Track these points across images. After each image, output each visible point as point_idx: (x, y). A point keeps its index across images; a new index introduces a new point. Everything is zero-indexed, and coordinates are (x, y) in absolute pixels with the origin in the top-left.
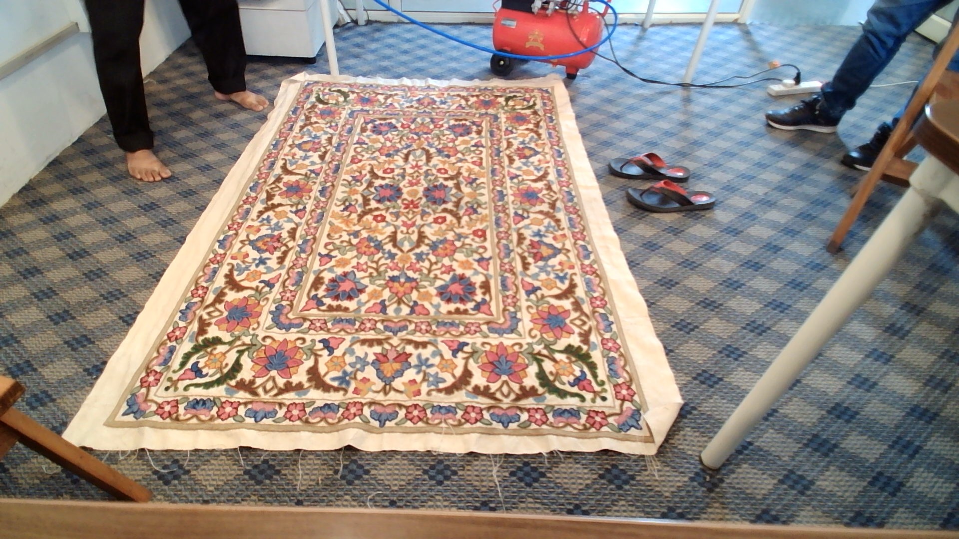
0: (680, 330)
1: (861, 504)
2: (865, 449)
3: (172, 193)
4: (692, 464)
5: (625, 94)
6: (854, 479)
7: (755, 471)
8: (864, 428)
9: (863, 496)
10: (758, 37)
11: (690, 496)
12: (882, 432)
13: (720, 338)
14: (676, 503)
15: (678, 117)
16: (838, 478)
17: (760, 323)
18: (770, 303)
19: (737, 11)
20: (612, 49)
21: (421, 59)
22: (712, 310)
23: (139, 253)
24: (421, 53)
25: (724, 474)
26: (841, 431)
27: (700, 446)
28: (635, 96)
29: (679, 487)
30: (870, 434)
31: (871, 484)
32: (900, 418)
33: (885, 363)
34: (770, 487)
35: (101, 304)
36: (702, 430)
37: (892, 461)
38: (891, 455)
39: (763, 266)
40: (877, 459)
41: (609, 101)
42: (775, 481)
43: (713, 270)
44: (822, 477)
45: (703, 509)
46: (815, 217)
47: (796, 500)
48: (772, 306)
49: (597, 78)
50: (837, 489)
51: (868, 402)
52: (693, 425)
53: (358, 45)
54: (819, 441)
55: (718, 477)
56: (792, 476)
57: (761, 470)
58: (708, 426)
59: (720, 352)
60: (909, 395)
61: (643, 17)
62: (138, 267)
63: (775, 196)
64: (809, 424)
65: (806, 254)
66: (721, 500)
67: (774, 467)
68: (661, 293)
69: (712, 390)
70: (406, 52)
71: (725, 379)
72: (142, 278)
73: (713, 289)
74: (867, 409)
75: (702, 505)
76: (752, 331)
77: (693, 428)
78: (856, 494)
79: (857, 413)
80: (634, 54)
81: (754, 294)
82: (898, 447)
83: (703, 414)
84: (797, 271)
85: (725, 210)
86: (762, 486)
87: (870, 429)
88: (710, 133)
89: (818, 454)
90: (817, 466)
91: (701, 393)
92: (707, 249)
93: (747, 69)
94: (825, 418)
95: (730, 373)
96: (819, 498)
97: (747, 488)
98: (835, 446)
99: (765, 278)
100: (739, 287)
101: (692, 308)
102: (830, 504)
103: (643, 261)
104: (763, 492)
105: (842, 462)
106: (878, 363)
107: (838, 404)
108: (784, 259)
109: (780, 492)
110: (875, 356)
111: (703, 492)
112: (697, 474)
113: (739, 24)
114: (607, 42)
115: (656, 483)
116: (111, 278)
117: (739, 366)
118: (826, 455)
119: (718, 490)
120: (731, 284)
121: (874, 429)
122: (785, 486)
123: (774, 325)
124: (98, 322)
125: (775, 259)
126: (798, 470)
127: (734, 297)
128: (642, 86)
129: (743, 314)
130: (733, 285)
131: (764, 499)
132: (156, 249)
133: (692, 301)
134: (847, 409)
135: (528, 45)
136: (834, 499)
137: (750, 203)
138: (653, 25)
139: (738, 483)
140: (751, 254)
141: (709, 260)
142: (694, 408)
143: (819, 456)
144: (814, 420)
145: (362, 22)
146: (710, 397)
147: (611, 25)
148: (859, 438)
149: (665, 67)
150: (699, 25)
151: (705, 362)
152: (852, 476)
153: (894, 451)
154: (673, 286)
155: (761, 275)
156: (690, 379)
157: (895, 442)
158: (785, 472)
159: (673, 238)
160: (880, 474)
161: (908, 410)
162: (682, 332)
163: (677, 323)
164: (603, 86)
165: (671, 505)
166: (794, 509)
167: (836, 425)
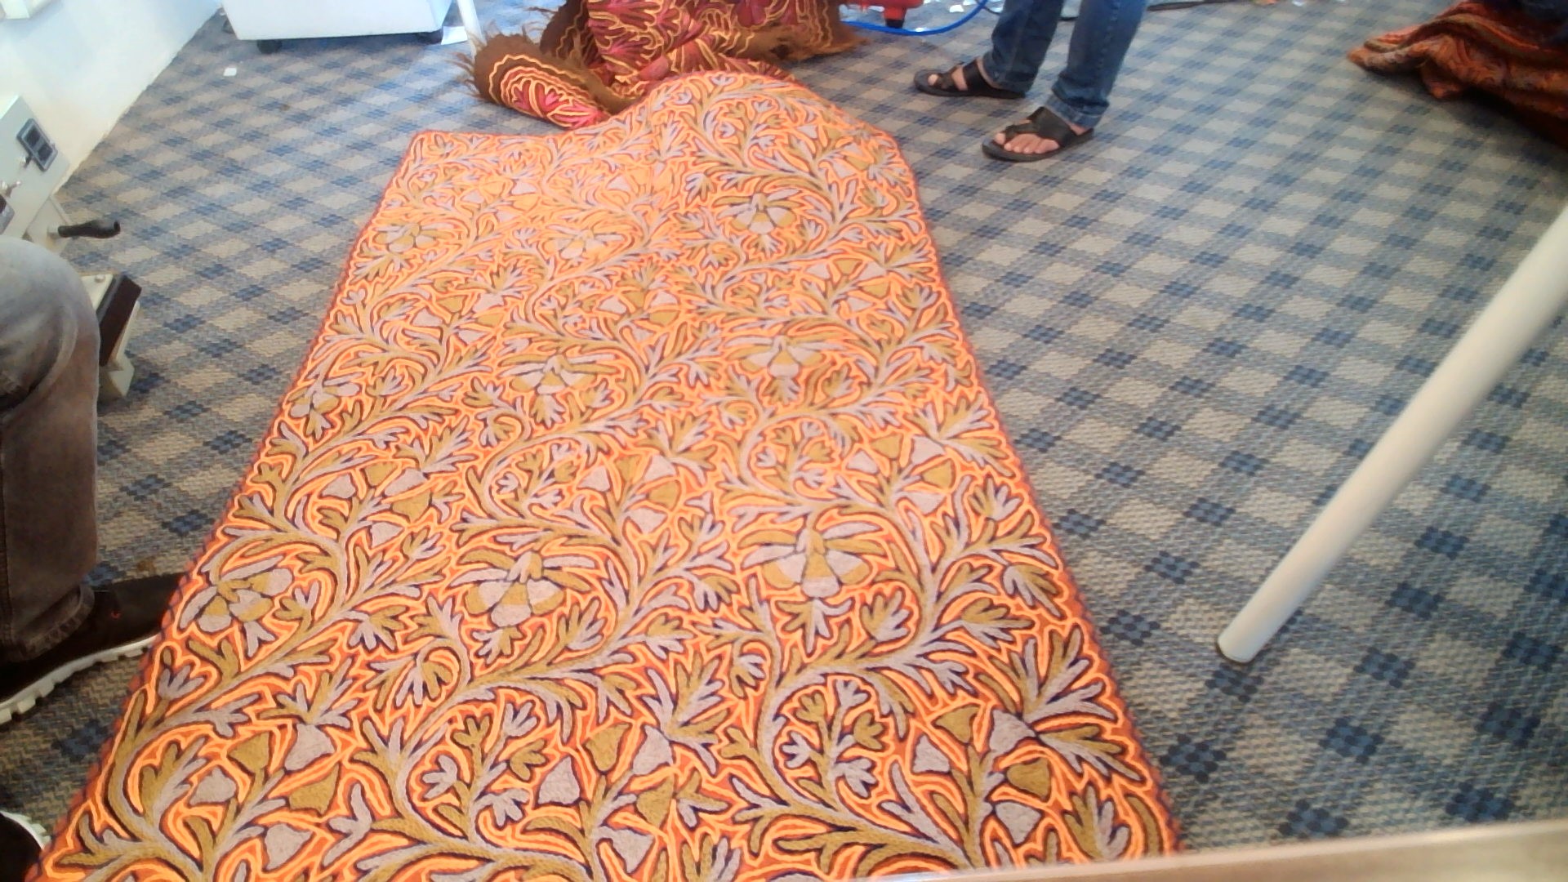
0: (1150, 435)
1: (1496, 690)
2: (1488, 597)
3: (221, 294)
4: (1206, 658)
6: (1479, 649)
7: (1313, 657)
8: (1480, 562)
9: (1498, 676)
11: (1211, 713)
12: (1511, 566)
13: (1219, 441)
14: (1189, 727)
16: (1452, 652)
17: (1282, 407)
18: (1293, 373)
22: (1199, 396)
23: (179, 408)
25: (1262, 669)
26: (1443, 572)
27: (1214, 627)
29: (1190, 700)
30: (1492, 571)
31: (1508, 654)
32: (1536, 540)
33: (1497, 452)
34: (1342, 680)
35: (125, 504)
36: (1214, 599)
37: (1535, 612)
38: (1532, 603)
39: (1272, 311)
40: (1508, 611)
42: (1349, 670)
43: (1187, 327)
44: (1425, 654)
45: (1236, 731)
46: (1343, 221)
47: (1388, 697)
48: (1297, 377)
50: (1452, 670)
51: (1481, 518)
52: (1196, 593)
54: (1410, 593)
55: (1254, 674)
56: (1375, 657)
57: (1320, 654)
58: (1222, 591)
59: (1223, 465)
60: (1545, 500)
62: (182, 431)
63: (1270, 192)
64: (1390, 568)
65: (1339, 285)
66: (1266, 713)
67: (1344, 646)
68: (1107, 377)
69: (1220, 530)
71: (1239, 510)
72: (192, 450)
73: (1195, 360)
74: (1480, 531)
75: (1233, 726)
76: (1271, 423)
77: (1197, 598)
78: (1485, 675)
79: (1464, 540)
81: (1263, 360)
82: (1540, 587)
83: (1210, 573)
84: (1328, 314)
85: (1192, 224)
86: (1330, 681)
87: (1490, 564)
89: (1412, 615)
90: (1415, 636)
91: (1203, 538)
92: (1174, 294)
94: (1413, 554)
95: (1245, 496)
96: (1426, 688)
97: (1304, 688)
98: (1438, 598)
99: (1278, 331)
100: (1236, 352)
101: (1164, 396)
102: (1446, 696)
103: (1069, 327)
104: (1332, 690)
105: (1455, 624)
106: (1486, 452)
107: (1431, 529)
108: (1304, 296)
109: (1362, 686)
110: (1478, 440)
111: (1233, 703)
112: (1217, 674)
115: (1151, 699)
116: (136, 455)
117: (1257, 484)
118: (1425, 616)
119: (1256, 696)
120: (1223, 348)
121: (1498, 563)
122: (1367, 676)
123: (1305, 409)
124: (126, 537)
125: (1290, 297)
126: (1385, 645)
127: (1231, 370)
129: (1250, 396)
130: (1225, 349)
131: (1337, 701)
132: (208, 396)
133: (1163, 385)
134: (1447, 534)
136: (1450, 687)
137: (1232, 208)
139: (1288, 681)
140: (1248, 295)
141: (1180, 312)
142: (1194, 565)
143: (1415, 620)
144: (1397, 560)
146: (1219, 542)
148: (1475, 580)
151: (1201, 485)
152: (1473, 645)
153: (1534, 596)
154: (1126, 362)
155: (1270, 327)
156: (1179, 516)
157: (1535, 581)
158: (1363, 653)
159: (1113, 280)
160: (1520, 636)
161: (1547, 525)
162: (1153, 440)
163: (1143, 425)
165: (1183, 731)
166: (1387, 711)
167: (1436, 563)
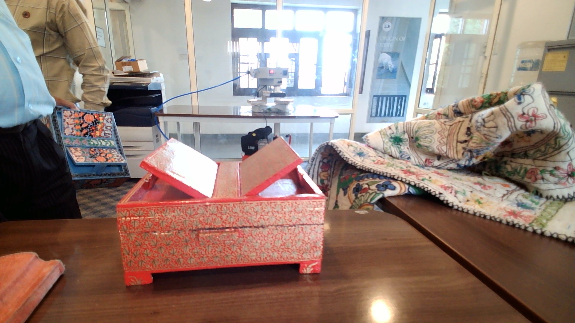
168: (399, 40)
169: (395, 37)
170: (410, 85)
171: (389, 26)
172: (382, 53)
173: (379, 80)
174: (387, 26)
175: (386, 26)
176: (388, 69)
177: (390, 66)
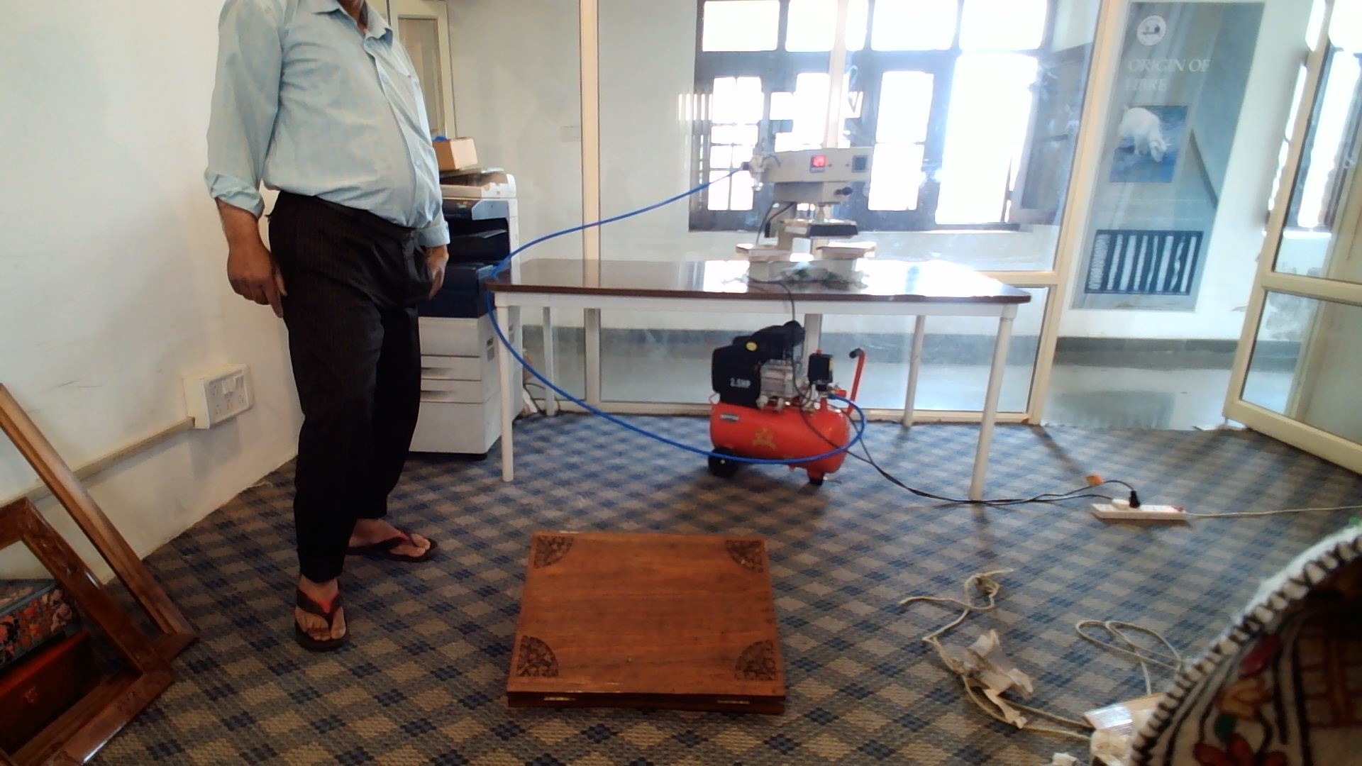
5: (893, 508)
10: (1062, 440)
15: (972, 542)
19: (1025, 410)
20: (865, 449)
21: (620, 454)
24: (621, 447)
28: (908, 511)
41: (873, 516)
49: (851, 485)
53: (543, 439)
61: (902, 414)
70: (601, 447)
80: (896, 458)
88: (1025, 568)
93: (1057, 482)
113: (1031, 426)
114: (858, 443)
128: (914, 500)
135: (755, 443)
138: (916, 424)
145: (551, 412)
147: (857, 421)
149: (943, 475)
150: (976, 425)
164: (861, 495)
168: (1186, 67)
169: (1177, 62)
170: (1214, 200)
171: (1157, 30)
172: (1131, 106)
173: (1118, 186)
174: (1152, 29)
175: (1148, 28)
176: (1149, 154)
177: (1153, 144)
